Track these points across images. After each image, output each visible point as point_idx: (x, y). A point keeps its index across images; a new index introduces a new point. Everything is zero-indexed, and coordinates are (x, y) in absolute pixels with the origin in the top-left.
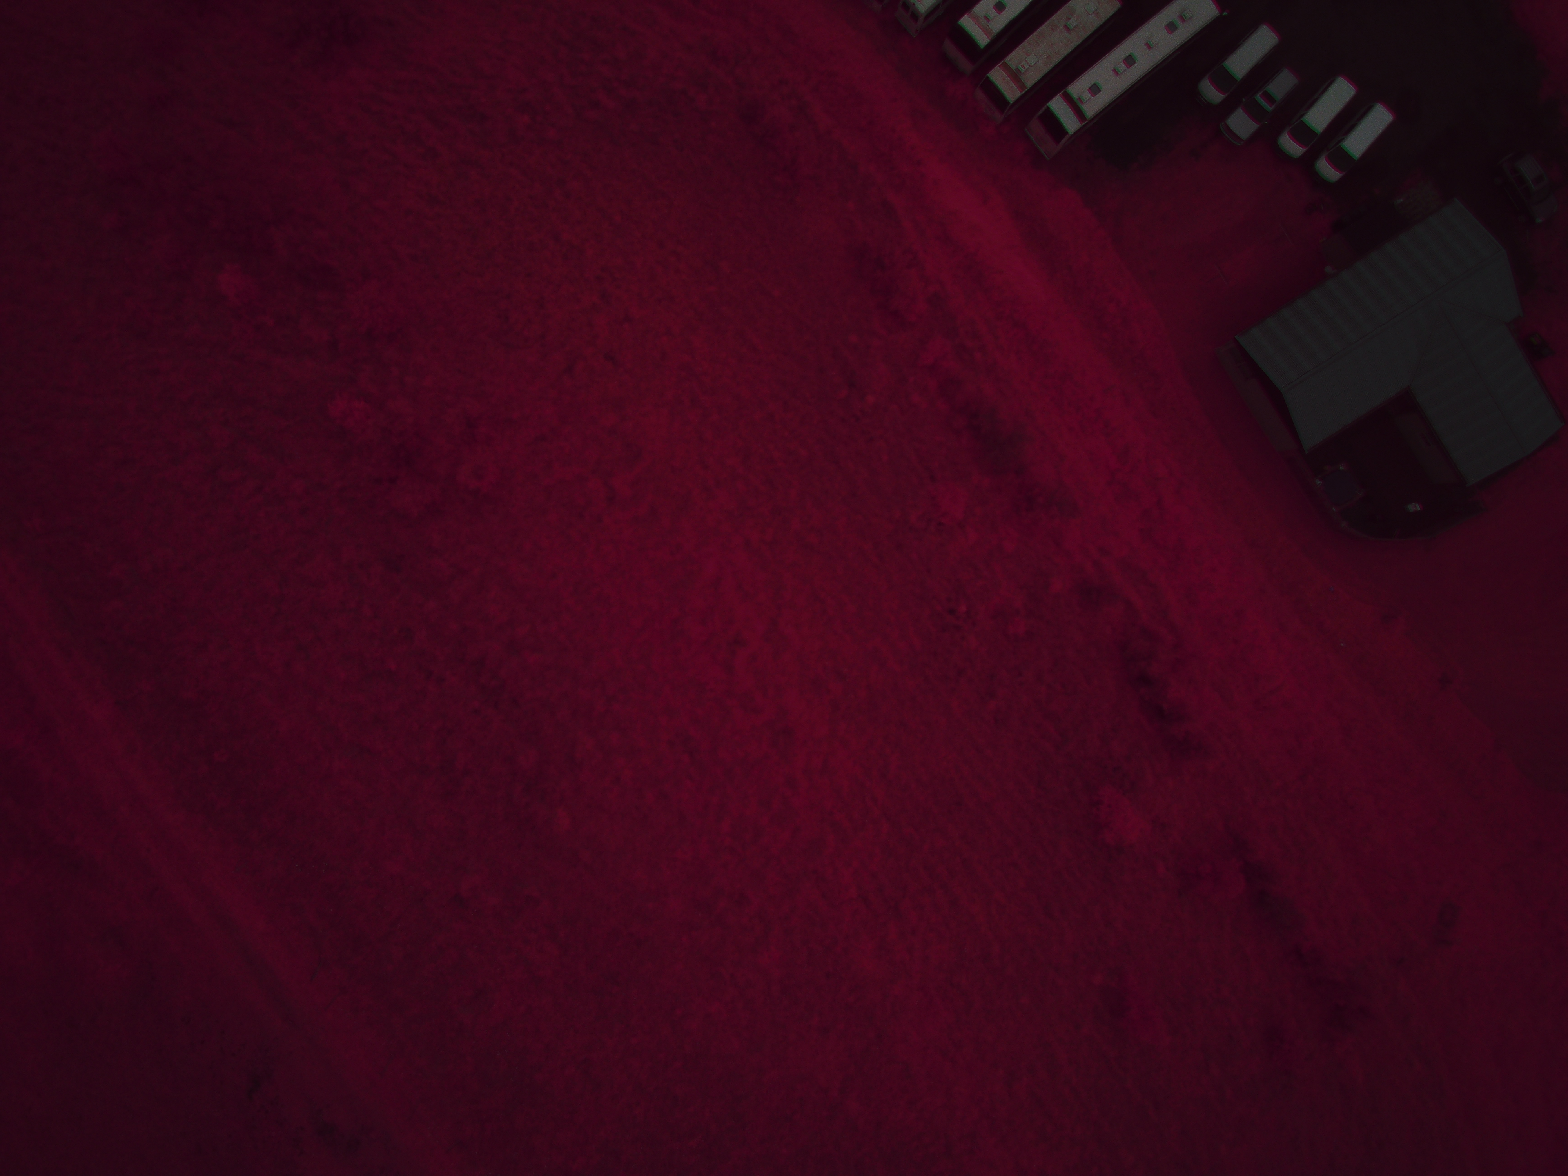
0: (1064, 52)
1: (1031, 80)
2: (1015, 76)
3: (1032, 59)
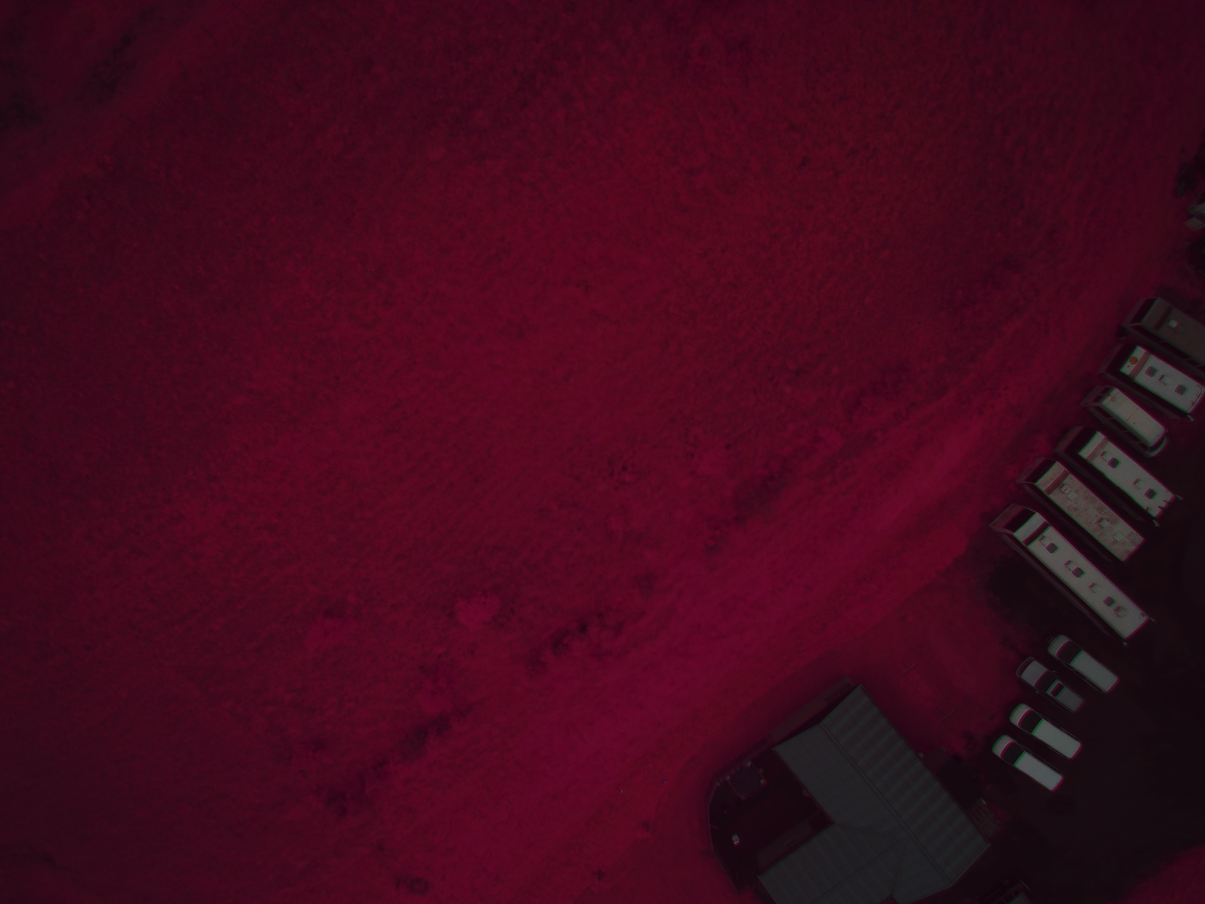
0: (1081, 521)
1: (1056, 497)
2: (1058, 484)
3: (1072, 495)
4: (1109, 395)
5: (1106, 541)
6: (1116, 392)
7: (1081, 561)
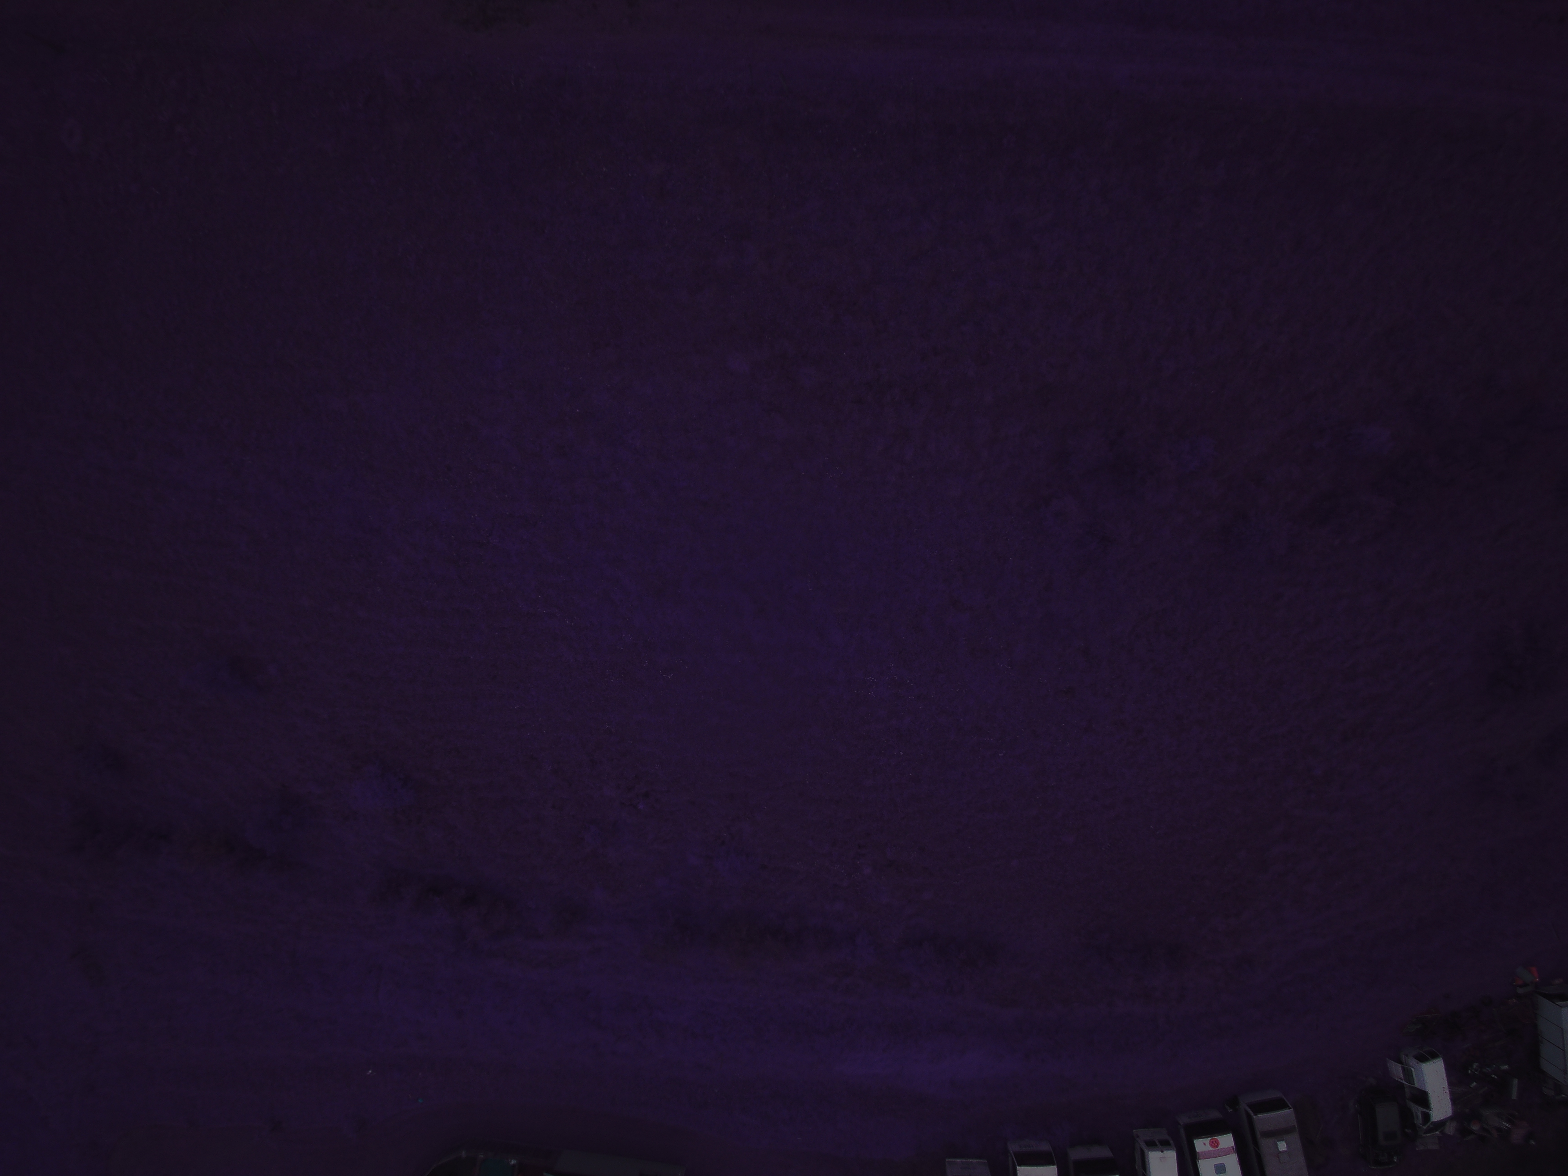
4: (1162, 1152)
6: (1171, 1155)
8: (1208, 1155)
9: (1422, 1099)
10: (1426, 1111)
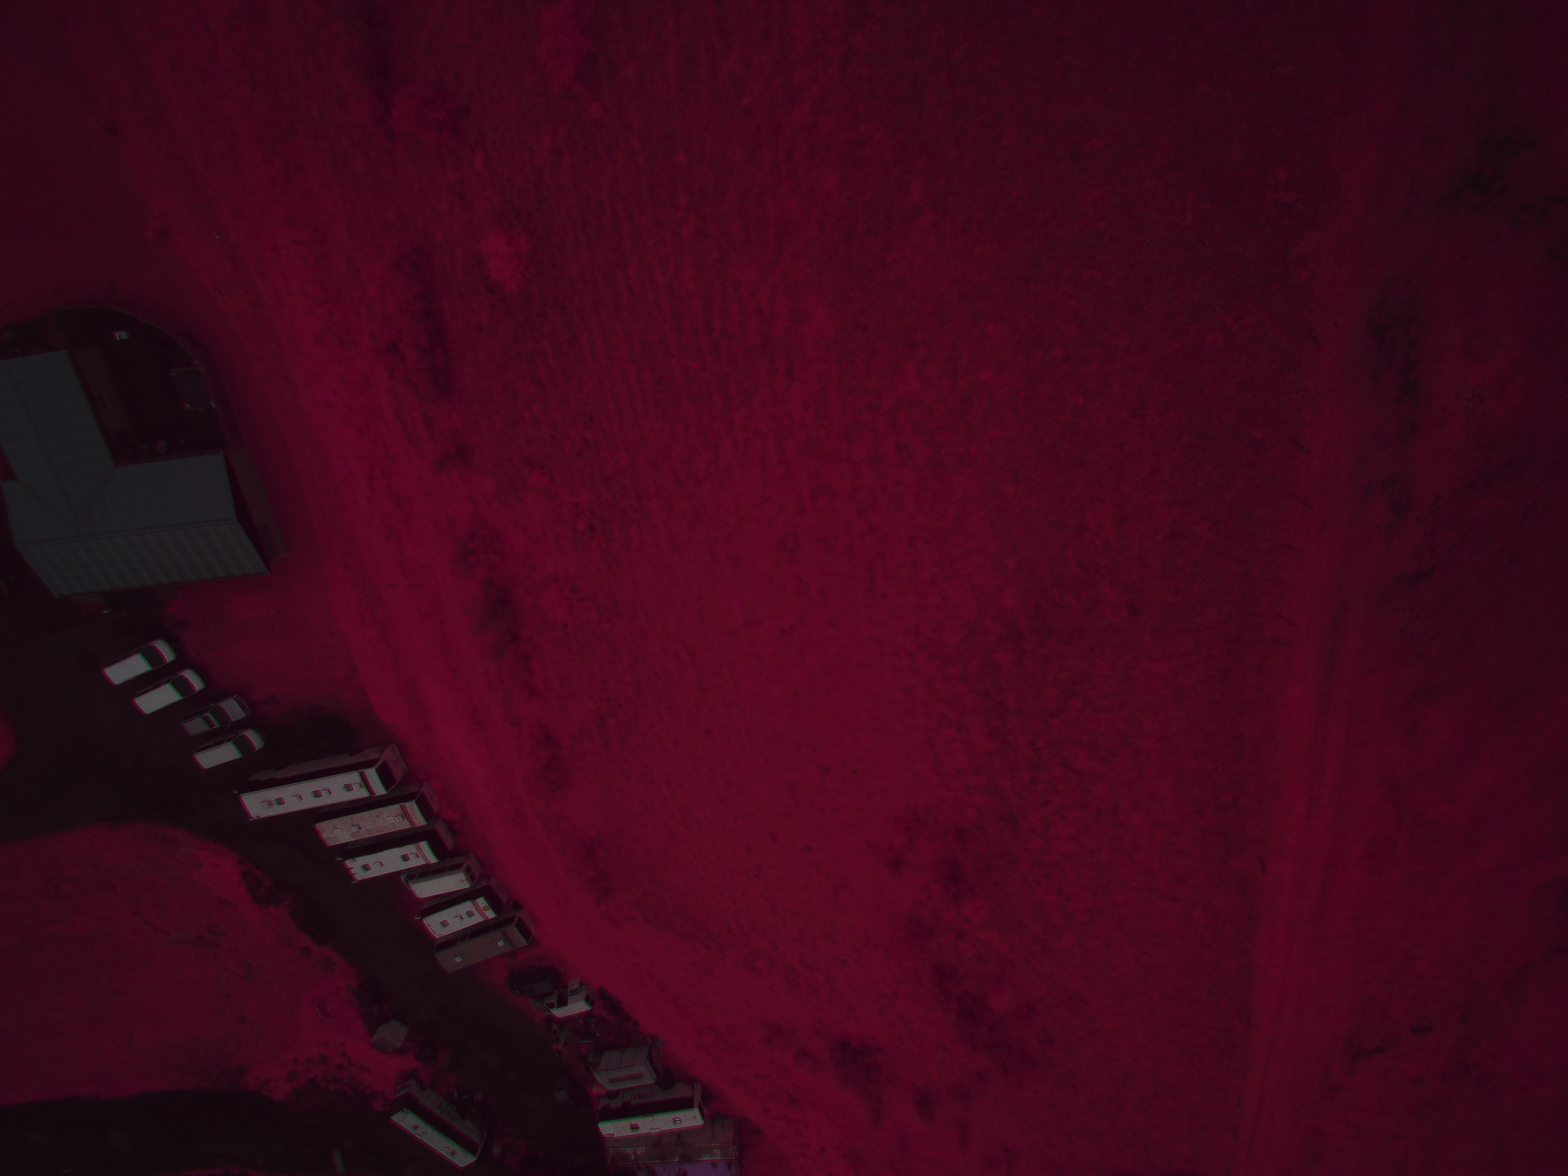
0: (366, 814)
1: (396, 808)
2: (406, 815)
3: (391, 820)
4: (466, 880)
5: (338, 822)
6: (466, 885)
7: (325, 801)
8: (477, 907)
9: (562, 1002)
10: (556, 1005)
